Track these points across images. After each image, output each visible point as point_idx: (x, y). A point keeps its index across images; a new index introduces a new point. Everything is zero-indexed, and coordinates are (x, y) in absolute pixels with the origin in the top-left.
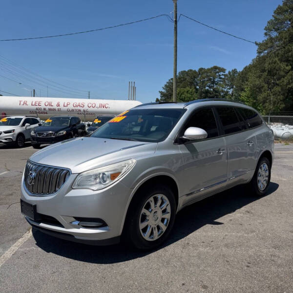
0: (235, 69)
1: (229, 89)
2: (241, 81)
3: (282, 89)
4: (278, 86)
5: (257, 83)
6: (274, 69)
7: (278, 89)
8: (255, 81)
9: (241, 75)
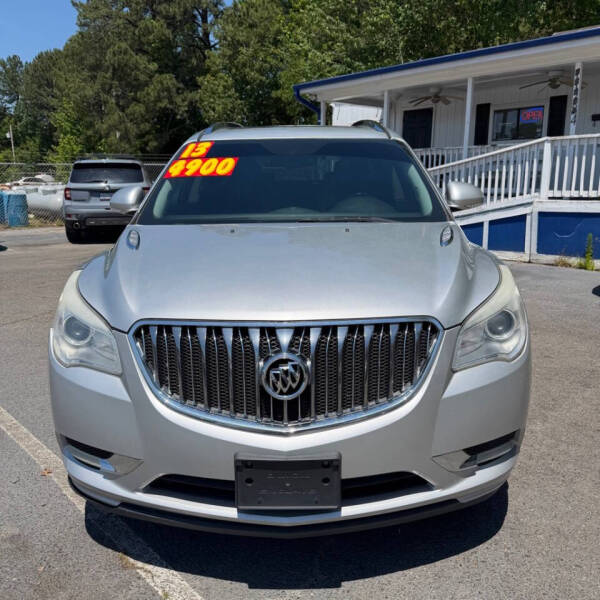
0: (15, 57)
1: (10, 102)
2: (35, 86)
3: (147, 110)
4: (140, 102)
5: (89, 92)
6: (126, 65)
7: (139, 109)
8: (84, 88)
9: (31, 72)
